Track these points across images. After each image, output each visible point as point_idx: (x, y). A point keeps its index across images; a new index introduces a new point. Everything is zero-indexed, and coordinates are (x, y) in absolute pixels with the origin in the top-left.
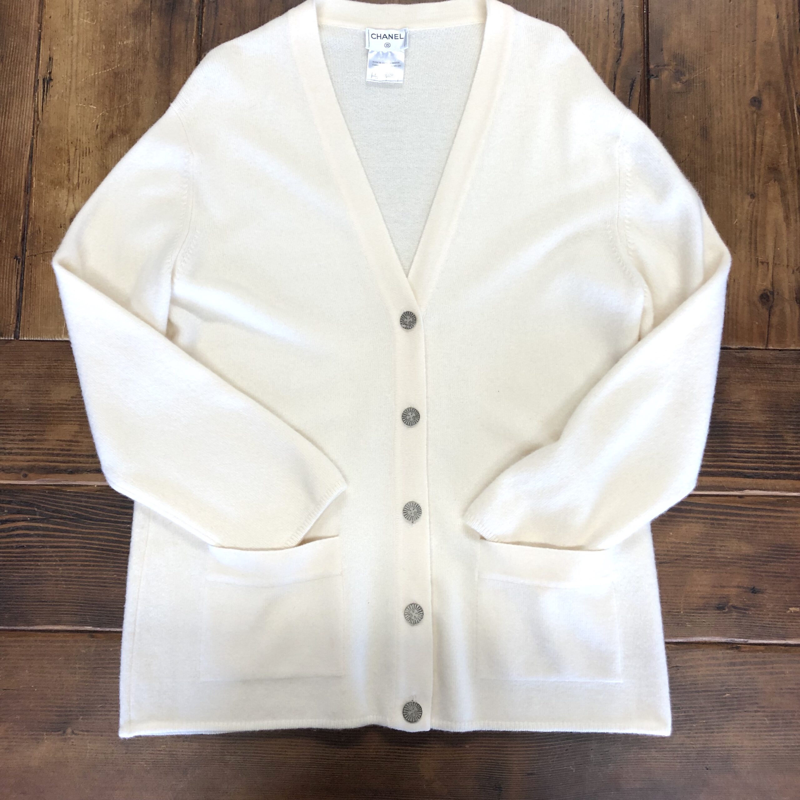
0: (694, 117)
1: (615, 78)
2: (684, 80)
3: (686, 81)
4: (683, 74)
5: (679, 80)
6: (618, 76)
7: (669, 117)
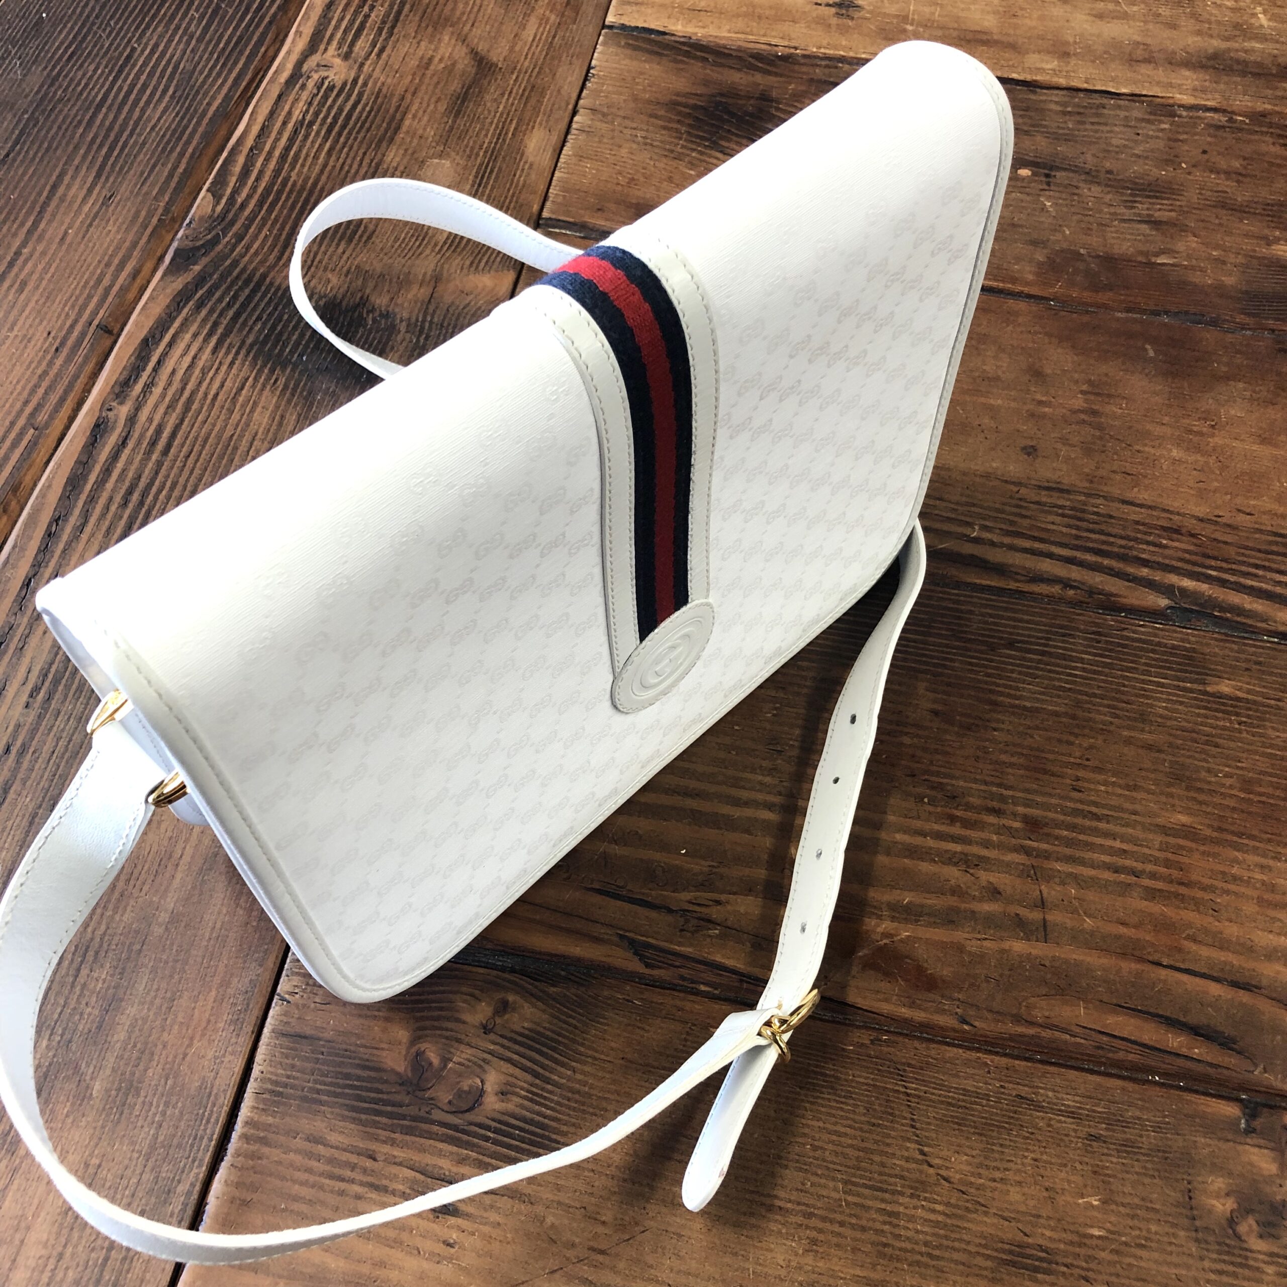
0: (1096, 1232)
1: (1235, 985)
2: (1242, 1228)
3: (1238, 1237)
4: (1268, 1230)
5: (1245, 1209)
6: (1244, 997)
7: (1097, 1138)
